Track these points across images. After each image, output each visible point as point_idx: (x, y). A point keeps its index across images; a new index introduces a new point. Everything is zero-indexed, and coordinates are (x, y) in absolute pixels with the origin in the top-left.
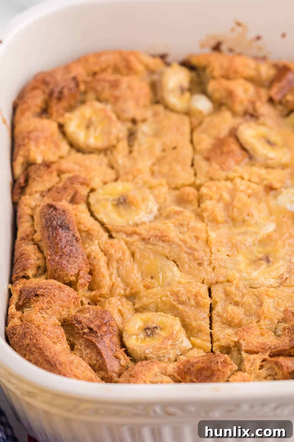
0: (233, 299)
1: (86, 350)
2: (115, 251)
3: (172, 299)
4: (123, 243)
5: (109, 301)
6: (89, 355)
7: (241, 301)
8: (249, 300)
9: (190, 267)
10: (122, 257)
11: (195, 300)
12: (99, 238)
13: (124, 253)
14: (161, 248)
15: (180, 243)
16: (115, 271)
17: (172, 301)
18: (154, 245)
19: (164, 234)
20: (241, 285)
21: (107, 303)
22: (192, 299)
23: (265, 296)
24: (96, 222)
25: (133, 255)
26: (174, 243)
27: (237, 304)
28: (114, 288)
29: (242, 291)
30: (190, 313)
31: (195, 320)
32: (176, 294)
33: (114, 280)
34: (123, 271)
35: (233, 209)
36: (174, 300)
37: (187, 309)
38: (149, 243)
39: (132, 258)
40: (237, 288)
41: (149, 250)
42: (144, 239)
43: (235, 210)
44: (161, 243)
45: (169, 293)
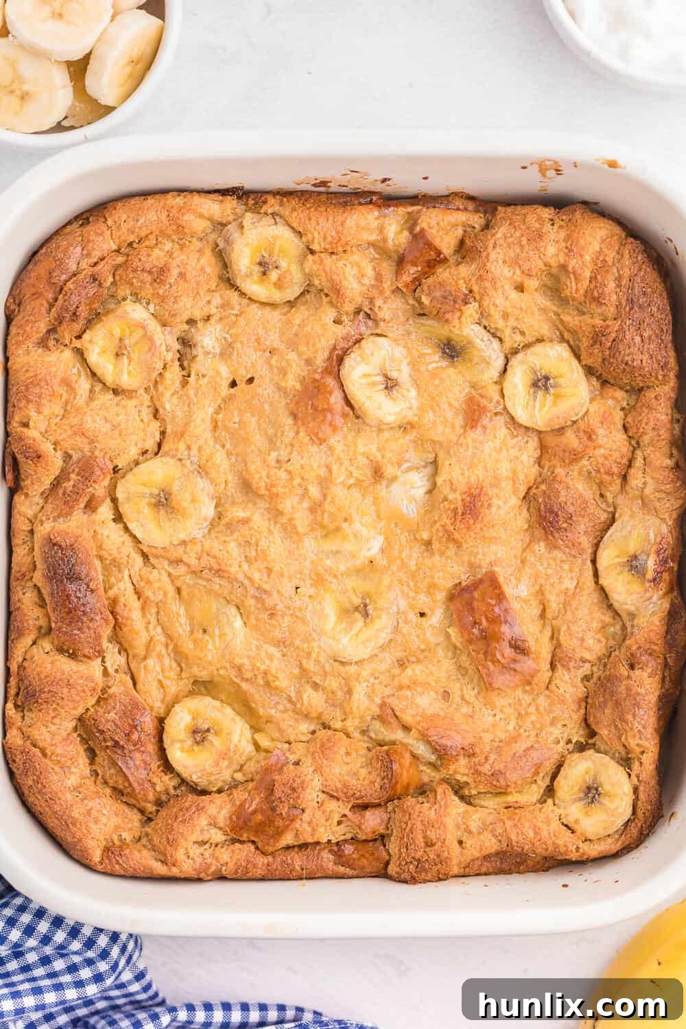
0: (311, 678)
1: (110, 769)
2: (154, 593)
3: (233, 674)
4: (165, 578)
5: (145, 667)
6: (114, 777)
7: (322, 683)
8: (333, 683)
9: (257, 620)
10: (164, 599)
11: (263, 678)
12: (129, 567)
13: (165, 595)
14: (217, 586)
15: (246, 582)
16: (153, 619)
17: (233, 677)
18: (208, 580)
19: (223, 567)
20: (322, 660)
21: (142, 670)
22: (260, 677)
23: (354, 682)
24: (126, 537)
25: (179, 591)
26: (236, 580)
27: (316, 686)
28: (152, 644)
29: (323, 666)
30: (256, 696)
31: (263, 706)
32: (239, 669)
33: (153, 633)
34: (164, 619)
35: (323, 513)
36: (236, 677)
37: (252, 690)
38: (201, 578)
39: (177, 596)
40: (317, 661)
41: (201, 587)
42: (194, 572)
43: (326, 515)
44: (217, 580)
45: (228, 665)
